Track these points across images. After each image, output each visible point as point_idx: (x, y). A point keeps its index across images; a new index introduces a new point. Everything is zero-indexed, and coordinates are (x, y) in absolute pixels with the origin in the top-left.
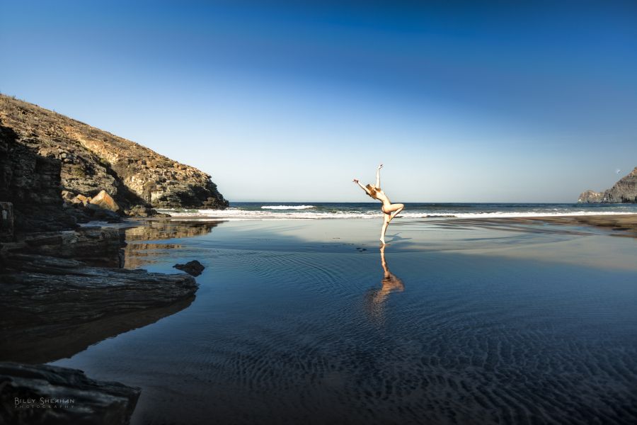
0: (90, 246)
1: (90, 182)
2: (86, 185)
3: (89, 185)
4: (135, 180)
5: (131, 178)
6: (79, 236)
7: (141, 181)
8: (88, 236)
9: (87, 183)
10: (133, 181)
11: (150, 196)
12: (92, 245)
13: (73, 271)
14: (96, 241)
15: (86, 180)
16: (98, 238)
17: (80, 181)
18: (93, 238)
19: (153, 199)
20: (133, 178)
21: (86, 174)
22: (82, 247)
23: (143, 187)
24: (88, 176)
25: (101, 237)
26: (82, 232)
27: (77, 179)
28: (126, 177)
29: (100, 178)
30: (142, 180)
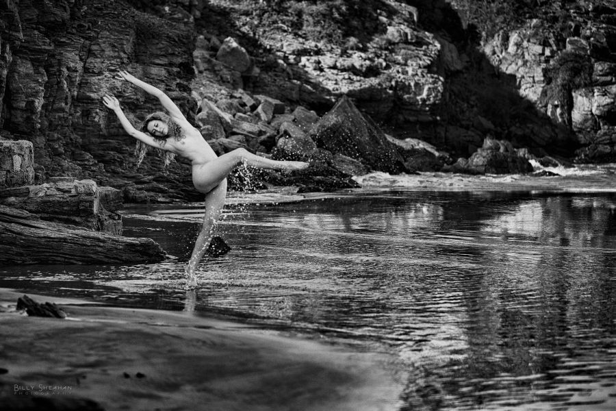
0: (59, 202)
1: (357, 59)
2: (344, 70)
3: (352, 69)
4: (518, 45)
5: (506, 39)
6: (48, 189)
7: (538, 49)
8: (59, 189)
9: (348, 62)
10: (512, 48)
11: (569, 105)
12: (61, 200)
13: (21, 221)
14: (67, 195)
15: (344, 53)
16: (69, 192)
17: (327, 60)
18: (64, 191)
19: (577, 116)
20: (514, 38)
21: (346, 35)
22: (49, 201)
23: (545, 71)
24: (353, 41)
25: (73, 192)
26: (52, 184)
27: (318, 52)
28: (491, 35)
29: (391, 46)
30: (545, 44)
